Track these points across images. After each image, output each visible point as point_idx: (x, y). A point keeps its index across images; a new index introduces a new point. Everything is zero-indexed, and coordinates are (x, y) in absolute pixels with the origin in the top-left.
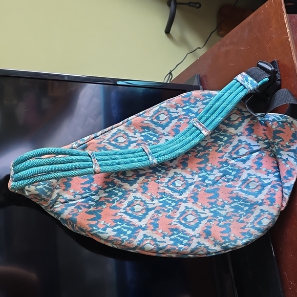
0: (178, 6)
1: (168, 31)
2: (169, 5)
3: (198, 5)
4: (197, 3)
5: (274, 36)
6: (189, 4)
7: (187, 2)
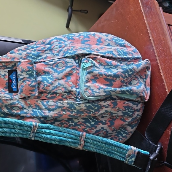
0: (73, 12)
1: (68, 26)
2: (68, 10)
3: (86, 12)
4: (85, 11)
5: (132, 10)
6: (81, 11)
7: (80, 10)
